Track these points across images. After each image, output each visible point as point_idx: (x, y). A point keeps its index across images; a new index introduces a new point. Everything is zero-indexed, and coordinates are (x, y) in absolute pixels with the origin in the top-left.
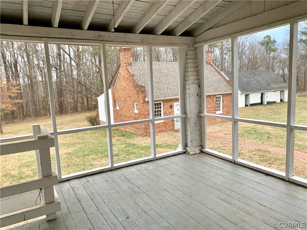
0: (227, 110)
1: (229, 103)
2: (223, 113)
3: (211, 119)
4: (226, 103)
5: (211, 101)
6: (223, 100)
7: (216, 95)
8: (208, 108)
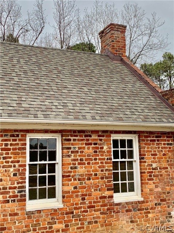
0: (159, 189)
1: (164, 165)
2: (142, 199)
3: (90, 223)
4: (154, 165)
5: (91, 151)
6: (140, 151)
7: (112, 132)
8: (77, 177)
